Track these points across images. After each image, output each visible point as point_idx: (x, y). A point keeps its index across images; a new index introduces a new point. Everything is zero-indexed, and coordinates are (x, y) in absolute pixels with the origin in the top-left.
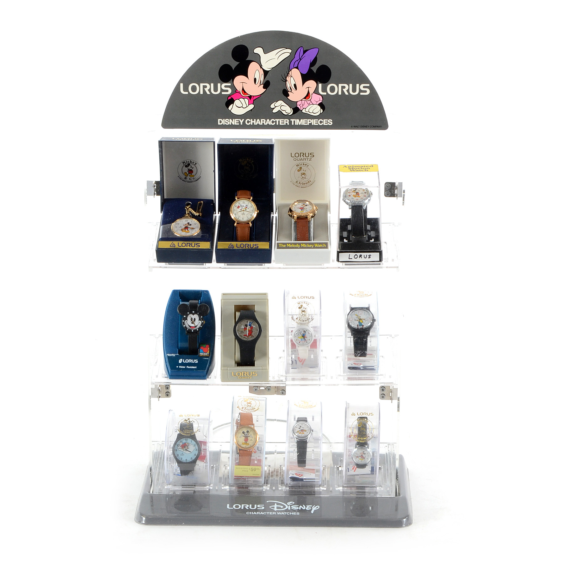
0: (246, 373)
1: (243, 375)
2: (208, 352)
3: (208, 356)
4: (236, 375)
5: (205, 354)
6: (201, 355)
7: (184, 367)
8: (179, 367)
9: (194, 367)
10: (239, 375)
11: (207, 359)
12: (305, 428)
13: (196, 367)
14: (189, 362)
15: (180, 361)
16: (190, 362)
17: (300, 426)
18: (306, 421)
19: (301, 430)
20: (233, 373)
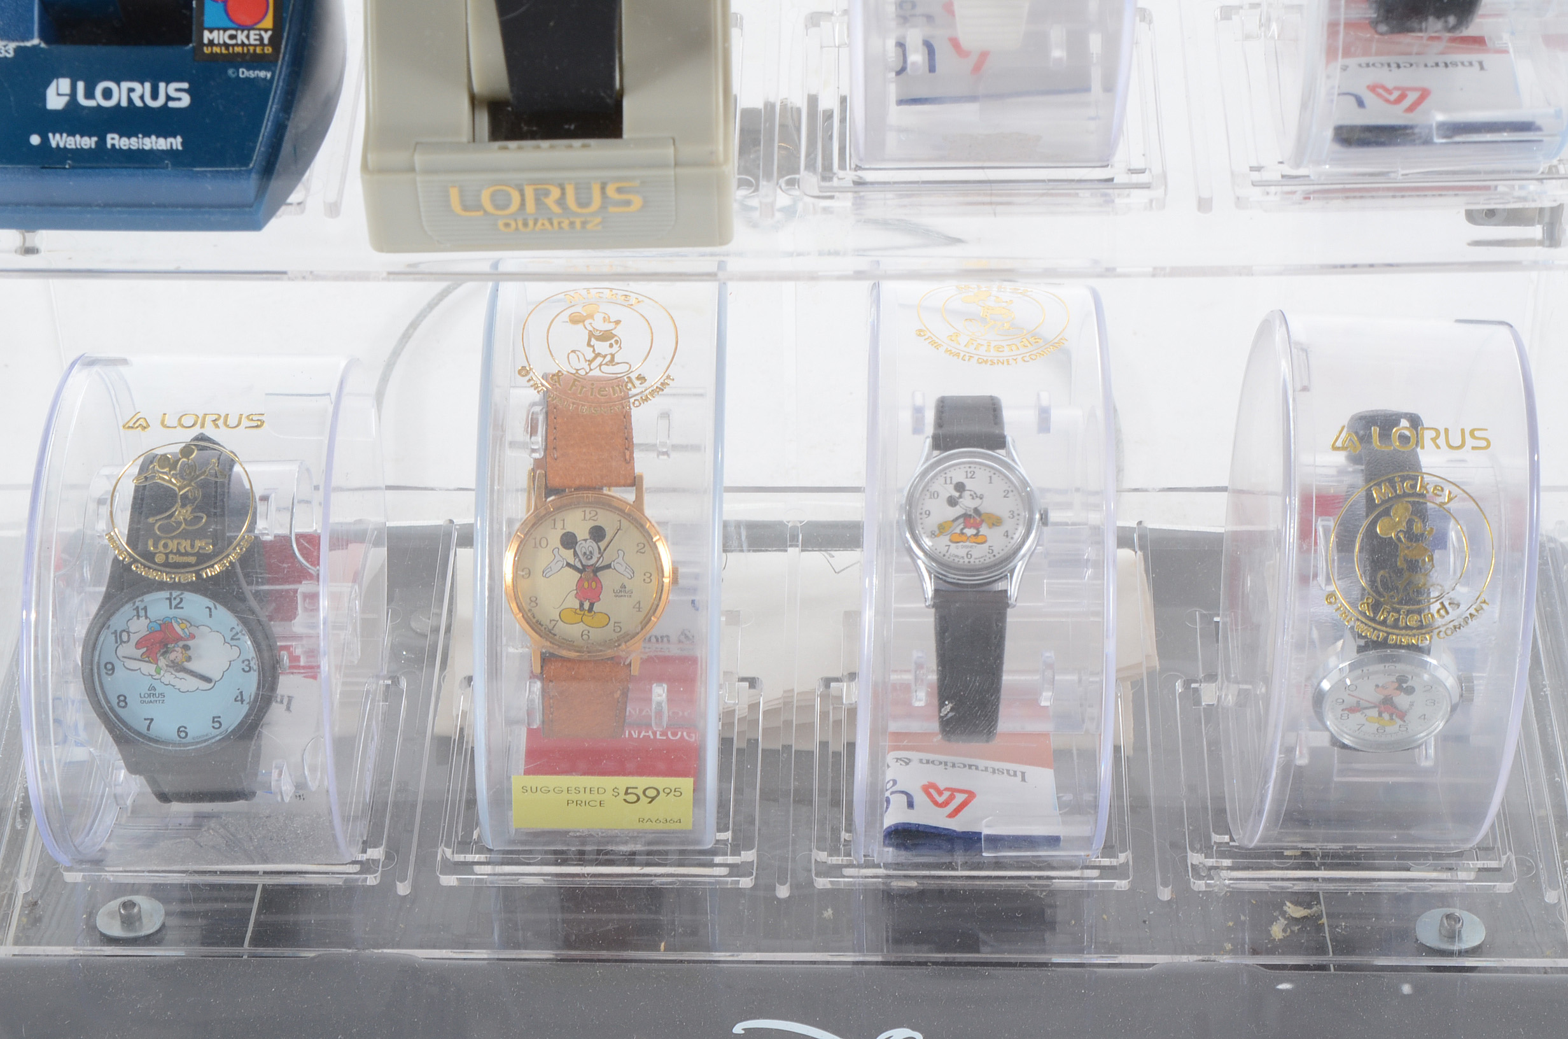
0: (555, 193)
1: (530, 206)
2: (268, 22)
3: (268, 50)
4: (479, 207)
5: (241, 37)
6: (211, 43)
7: (88, 142)
8: (45, 140)
9: (162, 144)
10: (506, 206)
11: (262, 74)
12: (994, 504)
13: (177, 143)
14: (124, 103)
15: (51, 92)
16: (130, 100)
17: (960, 487)
18: (997, 441)
19: (966, 516)
20: (454, 194)
